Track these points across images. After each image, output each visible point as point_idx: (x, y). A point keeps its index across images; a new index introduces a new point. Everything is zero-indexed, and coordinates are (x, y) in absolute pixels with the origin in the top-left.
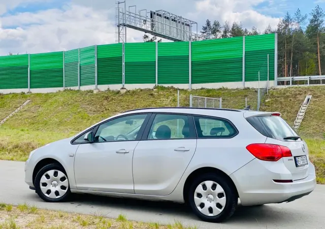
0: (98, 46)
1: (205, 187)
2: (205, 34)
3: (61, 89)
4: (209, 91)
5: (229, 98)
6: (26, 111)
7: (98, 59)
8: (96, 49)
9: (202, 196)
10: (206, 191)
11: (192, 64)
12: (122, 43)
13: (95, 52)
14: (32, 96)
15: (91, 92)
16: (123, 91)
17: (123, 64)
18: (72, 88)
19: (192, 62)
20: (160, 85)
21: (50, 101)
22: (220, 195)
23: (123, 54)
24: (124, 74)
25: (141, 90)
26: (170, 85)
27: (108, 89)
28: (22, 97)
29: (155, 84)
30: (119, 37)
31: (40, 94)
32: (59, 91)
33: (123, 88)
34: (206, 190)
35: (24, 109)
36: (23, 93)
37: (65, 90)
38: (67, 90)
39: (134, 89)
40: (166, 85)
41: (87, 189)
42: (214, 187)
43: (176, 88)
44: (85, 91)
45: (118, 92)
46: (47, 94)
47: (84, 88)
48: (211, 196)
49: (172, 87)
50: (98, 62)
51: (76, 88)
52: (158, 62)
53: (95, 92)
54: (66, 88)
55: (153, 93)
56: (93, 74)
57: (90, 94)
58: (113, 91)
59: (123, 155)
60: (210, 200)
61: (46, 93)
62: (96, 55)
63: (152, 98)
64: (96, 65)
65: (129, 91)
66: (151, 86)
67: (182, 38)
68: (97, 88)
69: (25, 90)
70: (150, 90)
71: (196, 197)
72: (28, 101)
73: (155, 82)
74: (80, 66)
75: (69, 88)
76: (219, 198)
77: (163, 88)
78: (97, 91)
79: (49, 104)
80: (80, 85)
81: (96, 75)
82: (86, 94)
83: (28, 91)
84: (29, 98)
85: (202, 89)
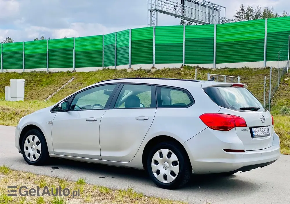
0: (132, 29)
1: (161, 155)
2: (238, 18)
3: (101, 68)
4: (231, 70)
5: (250, 77)
6: (70, 87)
7: (132, 41)
8: (130, 32)
9: (158, 163)
10: (161, 159)
11: (216, 45)
12: (153, 27)
13: (130, 35)
14: (76, 74)
15: (125, 70)
16: (153, 70)
17: (154, 45)
18: (110, 67)
19: (216, 43)
20: (186, 65)
21: (91, 79)
22: (174, 164)
23: (154, 36)
24: (154, 55)
25: (170, 69)
26: (196, 65)
27: (141, 68)
28: (68, 76)
29: (182, 64)
30: (151, 21)
31: (83, 72)
32: (99, 70)
33: (153, 68)
34: (162, 157)
35: (69, 86)
36: (69, 72)
37: (104, 69)
38: (106, 69)
39: (163, 68)
40: (192, 65)
41: (62, 154)
42: (169, 155)
43: (201, 67)
44: (120, 70)
45: (149, 71)
46: (89, 73)
47: (120, 68)
48: (166, 164)
49: (198, 67)
50: (131, 44)
51: (113, 67)
52: (185, 44)
53: (129, 71)
54: (105, 68)
55: (180, 72)
56: (127, 55)
57: (124, 72)
58: (145, 70)
59: (92, 122)
60: (166, 168)
61: (88, 71)
62: (130, 38)
63: (179, 77)
64: (130, 47)
65: (158, 70)
66: (178, 66)
67: (211, 22)
68: (130, 68)
69: (71, 69)
70: (177, 69)
71: (153, 164)
72: (73, 79)
73: (182, 62)
74: (117, 48)
75: (107, 67)
76: (174, 166)
77: (189, 68)
78: (131, 70)
79: (89, 81)
80: (117, 65)
81: (130, 56)
82: (121, 73)
83: (73, 70)
84: (74, 76)
85: (226, 68)
